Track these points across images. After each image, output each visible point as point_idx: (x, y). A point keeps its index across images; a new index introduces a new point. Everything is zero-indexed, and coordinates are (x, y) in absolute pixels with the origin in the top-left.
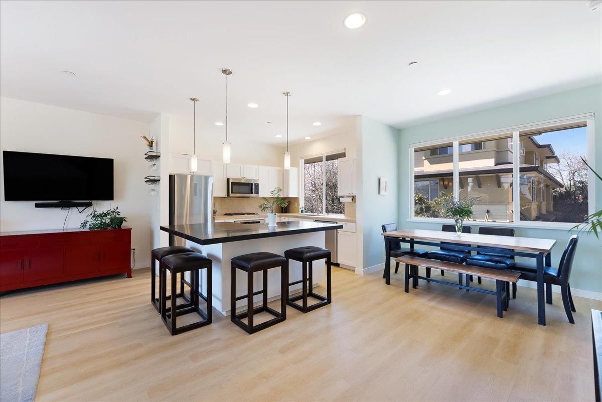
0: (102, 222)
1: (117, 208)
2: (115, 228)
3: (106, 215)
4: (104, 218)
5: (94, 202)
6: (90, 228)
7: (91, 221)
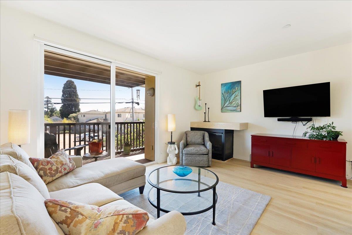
0: (319, 134)
1: (333, 123)
2: (330, 140)
3: (322, 128)
4: (321, 131)
5: (314, 118)
6: (310, 137)
7: (310, 132)
